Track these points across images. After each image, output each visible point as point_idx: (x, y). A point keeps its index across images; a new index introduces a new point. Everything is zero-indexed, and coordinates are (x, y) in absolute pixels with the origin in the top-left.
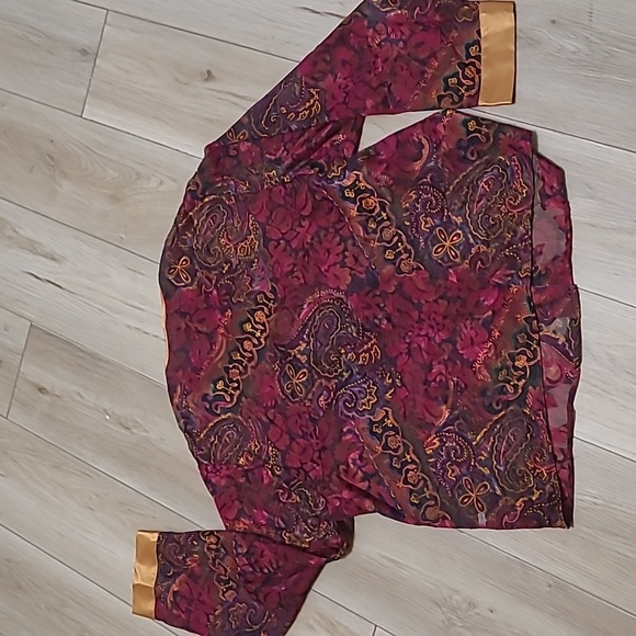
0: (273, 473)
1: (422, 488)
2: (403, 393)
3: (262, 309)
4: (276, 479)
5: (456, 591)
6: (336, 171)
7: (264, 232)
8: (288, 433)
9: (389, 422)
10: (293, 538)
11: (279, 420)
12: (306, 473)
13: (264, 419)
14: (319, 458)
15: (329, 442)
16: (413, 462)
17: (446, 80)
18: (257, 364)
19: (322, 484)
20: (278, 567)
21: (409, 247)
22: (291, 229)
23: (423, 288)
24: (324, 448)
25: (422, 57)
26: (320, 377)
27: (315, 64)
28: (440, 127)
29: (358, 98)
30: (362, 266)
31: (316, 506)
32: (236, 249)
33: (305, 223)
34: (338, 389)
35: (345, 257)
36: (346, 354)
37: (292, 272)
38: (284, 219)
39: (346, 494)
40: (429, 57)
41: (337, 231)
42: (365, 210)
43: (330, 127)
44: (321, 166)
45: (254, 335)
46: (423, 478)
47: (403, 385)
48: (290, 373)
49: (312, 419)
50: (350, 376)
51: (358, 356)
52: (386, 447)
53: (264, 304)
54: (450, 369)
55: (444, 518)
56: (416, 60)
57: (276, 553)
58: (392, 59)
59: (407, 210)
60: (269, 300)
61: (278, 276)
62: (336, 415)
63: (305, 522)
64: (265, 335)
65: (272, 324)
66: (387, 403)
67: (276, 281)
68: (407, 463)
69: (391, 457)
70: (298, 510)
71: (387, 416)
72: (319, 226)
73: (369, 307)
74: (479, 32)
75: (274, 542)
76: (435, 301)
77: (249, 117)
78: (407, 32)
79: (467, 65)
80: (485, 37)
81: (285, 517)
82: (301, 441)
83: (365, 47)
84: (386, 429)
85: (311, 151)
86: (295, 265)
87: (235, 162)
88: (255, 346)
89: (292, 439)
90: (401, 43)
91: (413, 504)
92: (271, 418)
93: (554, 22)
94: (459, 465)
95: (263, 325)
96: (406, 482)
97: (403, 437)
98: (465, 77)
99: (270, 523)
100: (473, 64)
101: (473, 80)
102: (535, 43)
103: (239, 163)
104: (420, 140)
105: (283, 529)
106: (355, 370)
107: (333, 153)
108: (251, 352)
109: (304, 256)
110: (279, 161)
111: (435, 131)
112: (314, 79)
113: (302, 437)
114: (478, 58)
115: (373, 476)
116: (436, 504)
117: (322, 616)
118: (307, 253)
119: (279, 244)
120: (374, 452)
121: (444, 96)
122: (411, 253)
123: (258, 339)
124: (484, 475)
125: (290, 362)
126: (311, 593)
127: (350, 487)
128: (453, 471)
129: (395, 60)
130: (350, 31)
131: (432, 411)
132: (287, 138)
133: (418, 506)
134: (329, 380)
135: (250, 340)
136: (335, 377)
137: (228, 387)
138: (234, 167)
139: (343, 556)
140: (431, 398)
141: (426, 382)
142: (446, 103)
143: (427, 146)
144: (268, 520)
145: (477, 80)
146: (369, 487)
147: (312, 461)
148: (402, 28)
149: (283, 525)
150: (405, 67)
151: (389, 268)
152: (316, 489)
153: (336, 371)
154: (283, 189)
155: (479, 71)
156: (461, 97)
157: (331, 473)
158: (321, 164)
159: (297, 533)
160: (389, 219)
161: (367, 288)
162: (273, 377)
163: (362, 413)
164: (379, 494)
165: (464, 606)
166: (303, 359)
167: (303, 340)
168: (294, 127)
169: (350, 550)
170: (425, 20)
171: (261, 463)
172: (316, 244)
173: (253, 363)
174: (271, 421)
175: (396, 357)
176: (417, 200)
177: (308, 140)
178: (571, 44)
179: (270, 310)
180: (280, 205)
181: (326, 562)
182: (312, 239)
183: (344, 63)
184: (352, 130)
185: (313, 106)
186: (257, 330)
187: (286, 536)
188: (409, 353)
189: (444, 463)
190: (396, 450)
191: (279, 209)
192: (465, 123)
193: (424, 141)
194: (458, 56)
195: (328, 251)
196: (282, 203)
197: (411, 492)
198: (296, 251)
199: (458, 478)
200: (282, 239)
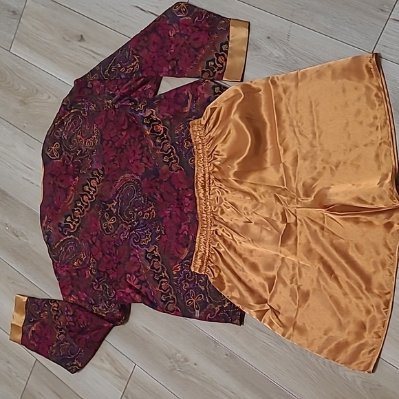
0: (91, 273)
1: (168, 293)
2: (165, 238)
3: (96, 179)
4: (92, 277)
5: (179, 352)
6: (141, 107)
7: (102, 135)
8: (102, 251)
9: (156, 253)
10: (98, 310)
11: (98, 243)
12: (108, 275)
13: (90, 241)
14: (116, 268)
15: (123, 260)
16: (166, 278)
17: (207, 63)
18: (90, 210)
19: (116, 283)
20: (88, 325)
21: (177, 157)
22: (116, 136)
23: (181, 181)
24: (120, 263)
25: (196, 47)
26: (122, 222)
27: (139, 41)
28: (200, 88)
29: (159, 65)
30: (151, 163)
31: (110, 295)
32: (85, 142)
33: (124, 133)
34: (131, 231)
35: (143, 157)
36: (138, 212)
37: (113, 160)
38: (113, 129)
39: (128, 290)
40: (200, 48)
41: (140, 141)
42: (155, 132)
43: (142, 79)
44: (135, 101)
45: (89, 193)
46: (170, 287)
47: (165, 234)
48: (107, 217)
49: (115, 246)
50: (138, 224)
51: (144, 213)
52: (152, 267)
53: (96, 176)
54: (191, 228)
55: (177, 310)
56: (193, 48)
57: (87, 317)
58: (180, 45)
59: (177, 135)
60: (100, 174)
61: (106, 161)
62: (129, 245)
63: (105, 302)
64: (95, 194)
65: (100, 188)
66: (156, 243)
67: (105, 164)
68: (162, 278)
69: (155, 273)
70: (102, 295)
71: (155, 250)
72: (131, 136)
73: (151, 187)
74: (228, 37)
75: (87, 311)
76: (187, 189)
77: (100, 67)
78: (190, 31)
79: (220, 55)
80: (232, 41)
81: (95, 298)
82: (108, 257)
83: (167, 36)
84: (154, 257)
85: (131, 92)
86: (116, 156)
87: (90, 92)
88: (89, 199)
89: (104, 255)
90: (186, 37)
91: (162, 301)
92: (94, 241)
93: (269, 38)
94: (189, 282)
95: (95, 188)
96: (160, 288)
97: (162, 263)
98: (218, 62)
99: (87, 300)
100: (223, 55)
101: (222, 64)
102: (257, 48)
103: (92, 92)
104: (188, 94)
105: (93, 305)
106: (141, 222)
107: (143, 95)
108: (87, 202)
109: (121, 152)
110: (114, 95)
111: (197, 90)
112: (136, 50)
113: (109, 255)
114: (226, 52)
115: (144, 282)
116: (174, 303)
117: (108, 355)
118: (122, 151)
119: (108, 143)
120: (146, 269)
121: (205, 71)
122: (177, 160)
123: (92, 196)
124: (201, 290)
125: (107, 211)
126: (104, 342)
127: (131, 286)
128: (186, 285)
129: (182, 46)
130: (159, 26)
131: (179, 251)
132: (119, 83)
133: (165, 302)
134: (127, 225)
135: (87, 195)
136: (130, 224)
137: (73, 220)
138: (89, 94)
139: (122, 324)
140: (179, 243)
141: (177, 234)
142: (206, 75)
143: (191, 98)
144: (86, 298)
145: (224, 65)
146: (141, 288)
147: (112, 269)
148: (188, 28)
149: (93, 302)
150: (187, 51)
151: (165, 167)
152: (112, 285)
153: (131, 220)
154: (114, 112)
155: (226, 60)
156: (214, 73)
157: (121, 277)
158: (136, 100)
159: (100, 308)
160: (167, 139)
161: (153, 176)
162: (97, 219)
163: (142, 246)
164: (146, 293)
165: (182, 360)
166: (114, 211)
167: (115, 200)
168: (123, 77)
169: (127, 321)
170: (200, 25)
171: (86, 266)
172: (128, 147)
173: (87, 209)
174: (94, 243)
175: (163, 218)
176: (183, 130)
177: (130, 85)
178: (276, 53)
179: (99, 180)
180: (111, 121)
181: (113, 326)
182: (126, 143)
183: (154, 43)
184: (154, 83)
185: (135, 65)
186: (91, 190)
187: (94, 308)
188: (170, 217)
189: (181, 280)
190: (157, 270)
191: (111, 123)
192: (214, 87)
193: (190, 95)
194: (216, 50)
195: (134, 151)
196: (113, 120)
197: (162, 294)
198: (117, 148)
199: (188, 290)
200: (110, 140)
